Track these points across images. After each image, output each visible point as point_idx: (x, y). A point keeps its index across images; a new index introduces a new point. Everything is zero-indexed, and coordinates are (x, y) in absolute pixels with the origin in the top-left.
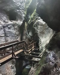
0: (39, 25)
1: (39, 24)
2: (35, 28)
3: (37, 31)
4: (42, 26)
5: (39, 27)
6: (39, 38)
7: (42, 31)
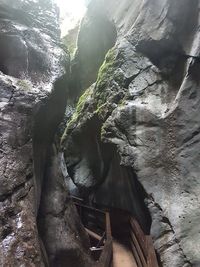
0: (134, 123)
1: (134, 117)
2: (115, 140)
3: (133, 157)
4: (152, 129)
5: (138, 132)
6: (151, 197)
7: (158, 152)
